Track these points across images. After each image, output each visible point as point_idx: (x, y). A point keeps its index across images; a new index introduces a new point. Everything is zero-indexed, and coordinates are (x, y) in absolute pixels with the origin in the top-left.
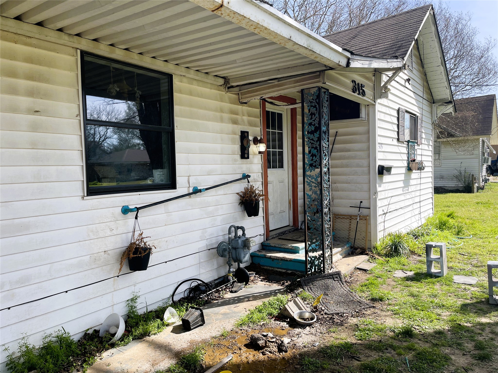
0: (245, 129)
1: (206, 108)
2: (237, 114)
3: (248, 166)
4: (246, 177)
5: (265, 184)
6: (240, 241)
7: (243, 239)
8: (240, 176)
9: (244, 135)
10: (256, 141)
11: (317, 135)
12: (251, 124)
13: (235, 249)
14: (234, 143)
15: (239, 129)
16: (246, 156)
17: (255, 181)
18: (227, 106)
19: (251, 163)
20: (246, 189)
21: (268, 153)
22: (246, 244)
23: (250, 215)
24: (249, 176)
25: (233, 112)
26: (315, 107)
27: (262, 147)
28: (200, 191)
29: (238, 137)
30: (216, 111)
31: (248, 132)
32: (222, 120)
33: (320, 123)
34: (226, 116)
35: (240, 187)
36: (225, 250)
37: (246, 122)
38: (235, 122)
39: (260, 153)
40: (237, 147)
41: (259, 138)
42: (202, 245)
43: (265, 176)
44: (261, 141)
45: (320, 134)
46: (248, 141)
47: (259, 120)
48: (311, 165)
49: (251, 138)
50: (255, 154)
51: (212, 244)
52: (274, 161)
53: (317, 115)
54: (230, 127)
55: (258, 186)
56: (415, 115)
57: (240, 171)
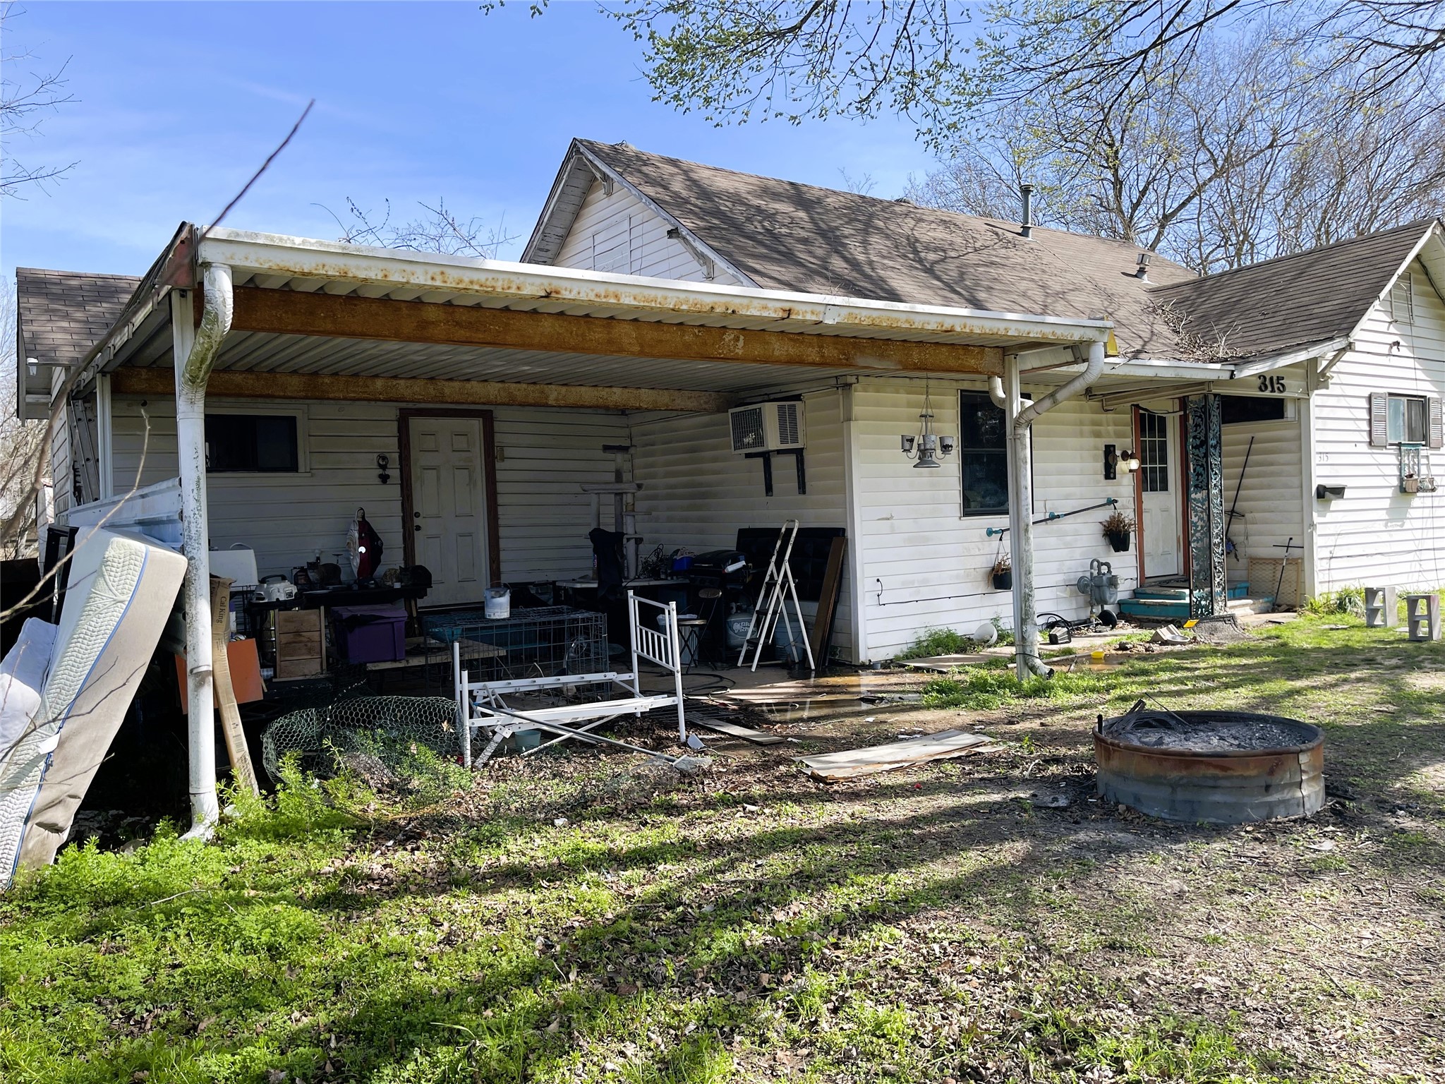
0: (1110, 442)
1: (1063, 423)
2: (1099, 424)
3: (1115, 488)
4: (1112, 502)
5: (1139, 511)
6: (1104, 578)
7: (1109, 576)
8: (1105, 501)
9: (1109, 450)
10: (1125, 456)
11: (1203, 450)
12: (1119, 435)
13: (1099, 587)
14: (1096, 460)
15: (1101, 442)
16: (1112, 476)
17: (1125, 508)
18: (1088, 416)
19: (1119, 485)
20: (1113, 518)
21: (1144, 470)
22: (1113, 582)
23: (1117, 550)
24: (1116, 501)
25: (1094, 423)
26: (1200, 417)
27: (1134, 464)
28: (1058, 517)
29: (1101, 453)
30: (1075, 425)
31: (1114, 446)
32: (1082, 435)
33: (1206, 436)
34: (1087, 429)
35: (1105, 515)
36: (1087, 585)
37: (1112, 434)
38: (1097, 435)
39: (1131, 471)
40: (1100, 466)
41: (1130, 452)
42: (1059, 579)
43: (1139, 502)
44: (1132, 457)
45: (1207, 449)
46: (1115, 457)
47: (1129, 428)
48: (1196, 486)
49: (1118, 453)
50: (1124, 473)
51: (1070, 580)
52: (1153, 481)
53: (1203, 427)
54: (1092, 441)
55: (1129, 515)
56: (1424, 397)
57: (1104, 495)
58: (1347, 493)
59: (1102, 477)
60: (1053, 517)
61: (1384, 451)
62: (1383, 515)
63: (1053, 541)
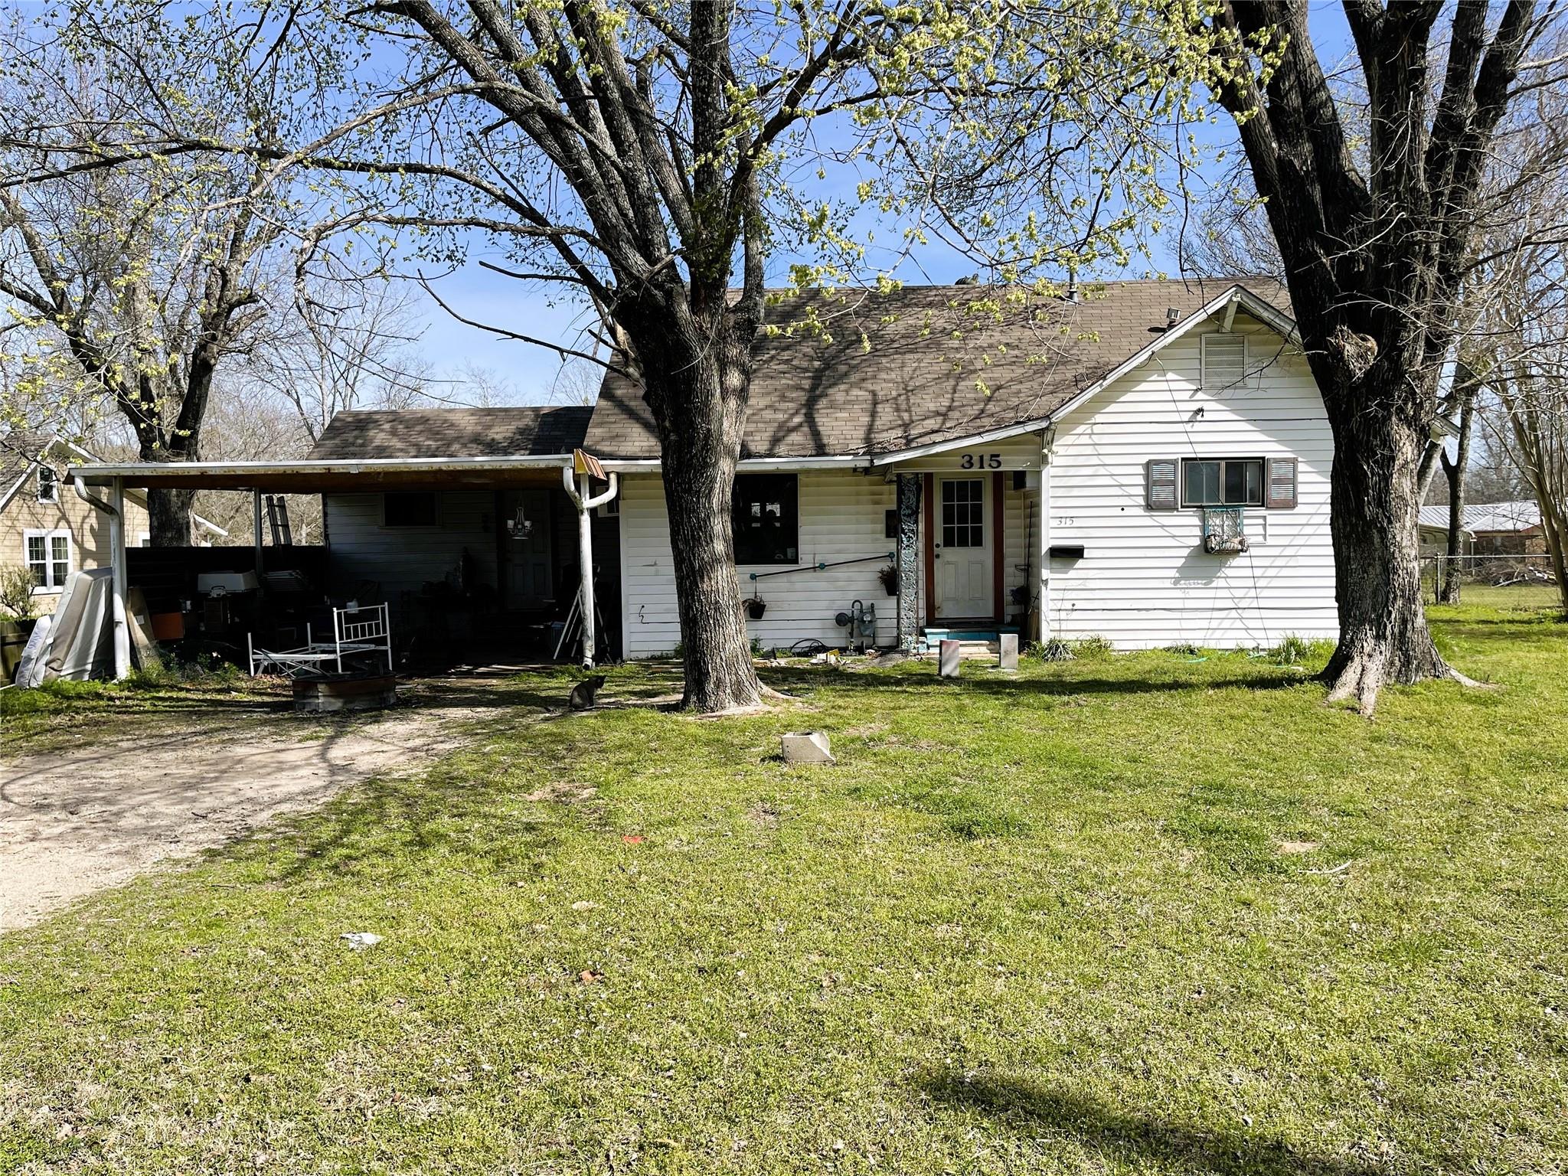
0: (892, 508)
1: (835, 495)
2: (880, 494)
5: (928, 564)
8: (883, 555)
9: (890, 514)
14: (875, 522)
15: (882, 508)
16: (893, 534)
18: (866, 488)
23: (890, 594)
24: (893, 555)
29: (882, 517)
30: (851, 495)
32: (858, 503)
34: (864, 498)
36: (846, 620)
38: (877, 502)
40: (880, 527)
52: (962, 538)
54: (870, 508)
56: (1263, 458)
57: (885, 550)
58: (1086, 554)
59: (884, 535)
60: (822, 567)
61: (1175, 513)
62: (1173, 573)
63: (823, 585)
